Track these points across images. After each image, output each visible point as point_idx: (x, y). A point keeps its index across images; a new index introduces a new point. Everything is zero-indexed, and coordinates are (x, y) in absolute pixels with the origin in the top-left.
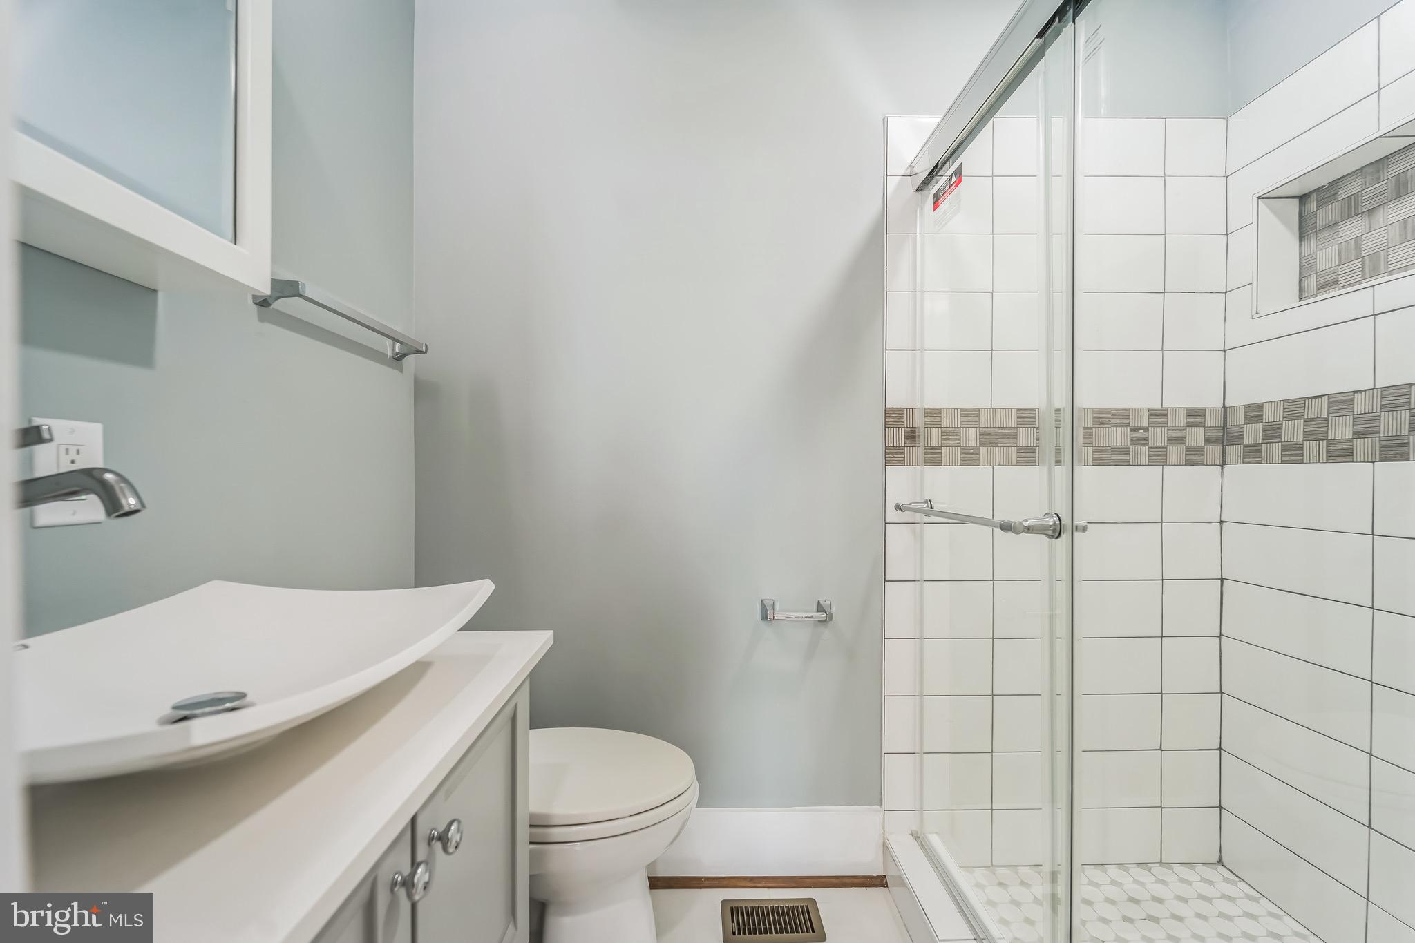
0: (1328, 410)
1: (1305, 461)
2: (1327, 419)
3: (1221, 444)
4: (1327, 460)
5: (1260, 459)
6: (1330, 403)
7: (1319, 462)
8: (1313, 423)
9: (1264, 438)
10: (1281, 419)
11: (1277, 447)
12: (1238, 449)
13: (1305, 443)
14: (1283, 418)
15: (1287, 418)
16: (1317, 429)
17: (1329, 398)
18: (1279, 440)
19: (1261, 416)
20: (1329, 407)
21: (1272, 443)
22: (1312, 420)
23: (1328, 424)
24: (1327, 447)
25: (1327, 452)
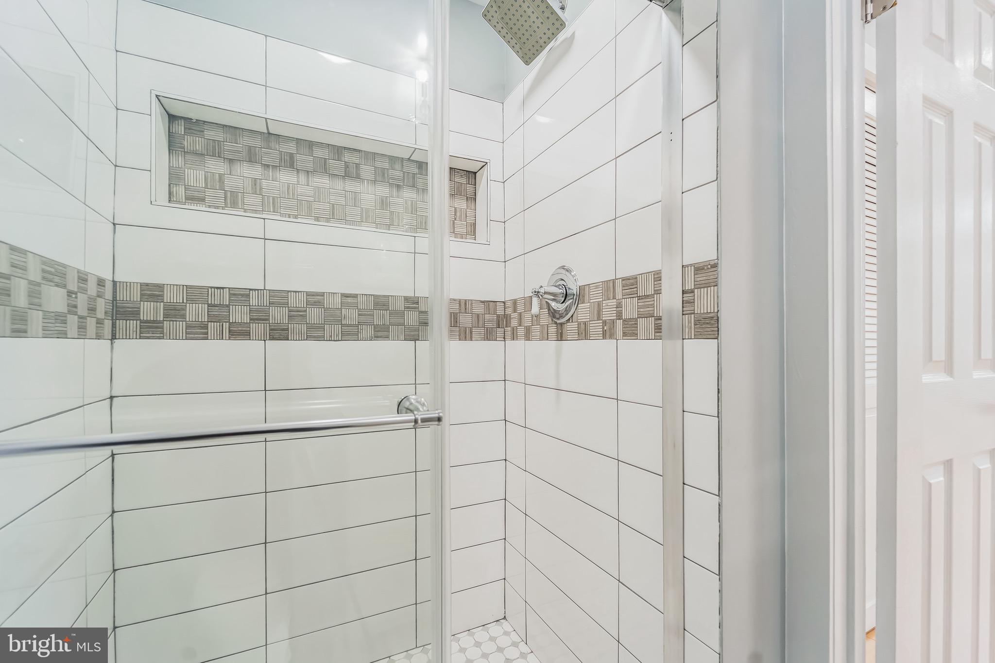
0: (229, 300)
1: (209, 338)
2: (228, 306)
3: (111, 318)
4: (229, 338)
5: (162, 335)
6: (230, 294)
7: (222, 339)
8: (217, 308)
9: (166, 316)
10: (185, 301)
11: (181, 326)
12: (133, 324)
13: (210, 323)
14: (187, 300)
15: (191, 300)
16: (221, 313)
17: (229, 291)
18: (184, 320)
19: (162, 296)
20: (229, 297)
21: (176, 321)
22: (215, 306)
23: (229, 310)
24: (229, 327)
25: (229, 332)
